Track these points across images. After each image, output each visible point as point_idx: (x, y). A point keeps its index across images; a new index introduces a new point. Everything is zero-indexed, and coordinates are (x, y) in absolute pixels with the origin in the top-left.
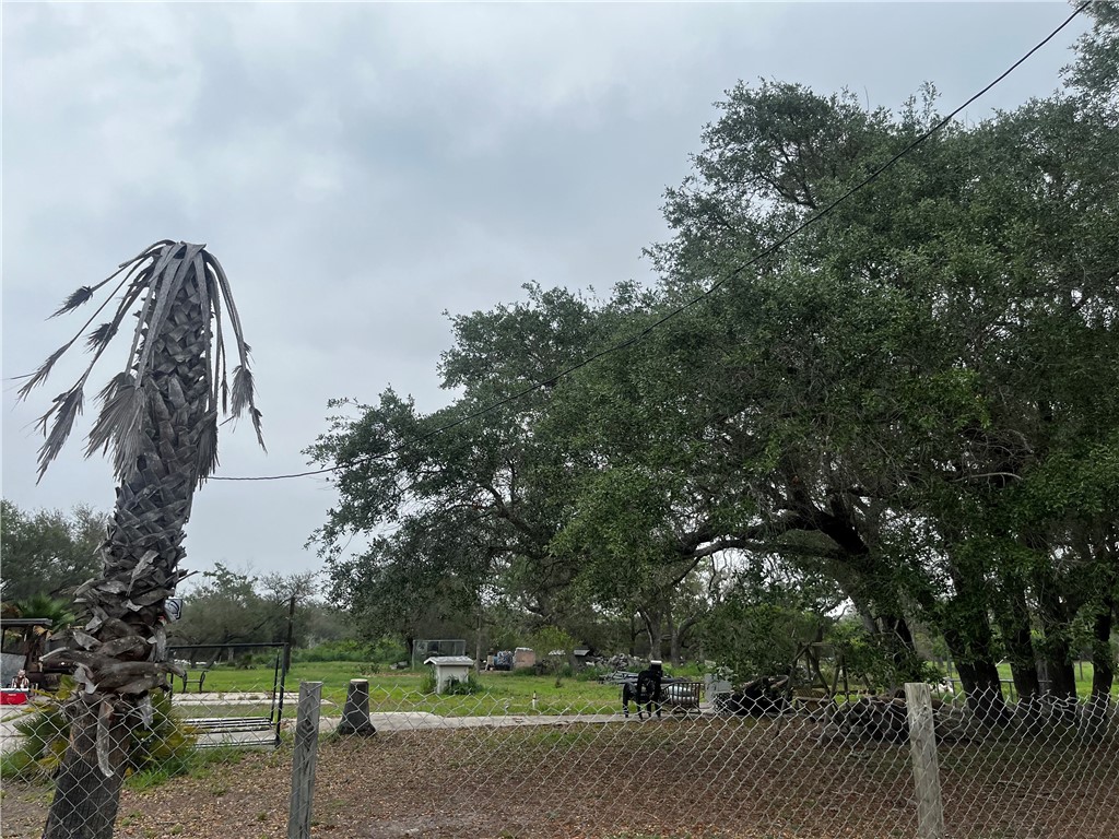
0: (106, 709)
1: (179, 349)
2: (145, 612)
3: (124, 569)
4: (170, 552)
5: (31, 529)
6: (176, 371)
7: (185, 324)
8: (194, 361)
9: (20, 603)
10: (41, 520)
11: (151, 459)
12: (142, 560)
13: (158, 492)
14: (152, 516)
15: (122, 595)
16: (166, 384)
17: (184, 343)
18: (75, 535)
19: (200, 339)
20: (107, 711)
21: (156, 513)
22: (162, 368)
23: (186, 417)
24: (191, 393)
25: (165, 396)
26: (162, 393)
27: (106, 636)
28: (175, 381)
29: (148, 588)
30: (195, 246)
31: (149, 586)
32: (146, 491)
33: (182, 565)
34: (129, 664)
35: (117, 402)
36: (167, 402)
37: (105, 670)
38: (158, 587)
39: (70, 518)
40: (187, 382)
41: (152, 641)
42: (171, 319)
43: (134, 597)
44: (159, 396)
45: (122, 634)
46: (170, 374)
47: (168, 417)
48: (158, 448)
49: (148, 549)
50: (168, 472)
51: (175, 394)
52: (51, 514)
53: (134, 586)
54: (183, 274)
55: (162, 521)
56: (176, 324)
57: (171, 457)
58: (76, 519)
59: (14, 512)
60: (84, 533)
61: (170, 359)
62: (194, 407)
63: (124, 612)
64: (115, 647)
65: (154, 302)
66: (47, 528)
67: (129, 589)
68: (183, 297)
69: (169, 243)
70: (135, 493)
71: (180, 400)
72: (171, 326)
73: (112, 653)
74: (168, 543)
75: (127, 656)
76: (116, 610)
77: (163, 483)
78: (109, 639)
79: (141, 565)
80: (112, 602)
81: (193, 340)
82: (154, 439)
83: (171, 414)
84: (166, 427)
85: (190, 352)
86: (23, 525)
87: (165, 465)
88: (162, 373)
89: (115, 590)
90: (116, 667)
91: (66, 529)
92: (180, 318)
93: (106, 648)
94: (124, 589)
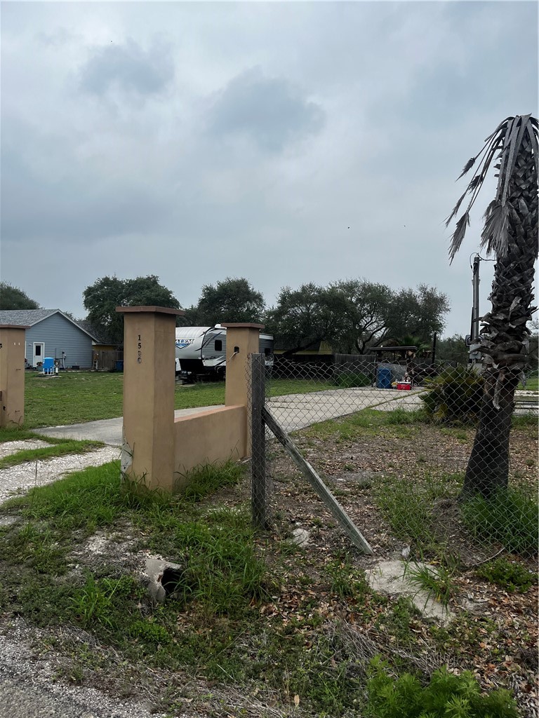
0: (502, 376)
1: (522, 182)
2: (517, 329)
3: (505, 307)
4: (528, 296)
5: (399, 299)
6: (522, 195)
7: (524, 165)
8: (531, 187)
9: (399, 339)
10: (403, 294)
11: (513, 247)
12: (514, 302)
13: (519, 265)
14: (516, 278)
15: (505, 321)
16: (518, 203)
17: (525, 178)
18: (420, 300)
19: (533, 173)
20: (502, 377)
21: (518, 277)
22: (514, 194)
23: (530, 221)
24: (531, 206)
25: (517, 210)
26: (516, 209)
27: (499, 341)
28: (522, 201)
29: (518, 317)
30: (526, 116)
31: (518, 315)
32: (512, 265)
33: (533, 304)
34: (512, 355)
35: (493, 216)
36: (519, 214)
37: (500, 358)
38: (523, 316)
39: (417, 292)
40: (528, 200)
41: (523, 343)
42: (517, 165)
43: (512, 321)
44: (514, 211)
45: (507, 340)
46: (519, 197)
47: (520, 222)
48: (516, 241)
49: (515, 296)
50: (522, 253)
51: (523, 208)
52: (407, 291)
53: (511, 315)
54: (521, 135)
55: (522, 281)
56: (519, 167)
57: (524, 244)
58: (419, 292)
59: (389, 291)
60: (425, 300)
61: (519, 189)
62: (534, 214)
63: (507, 329)
64: (504, 347)
65: (507, 157)
66: (406, 299)
67: (509, 317)
68: (522, 150)
69: (510, 118)
70: (506, 267)
71: (526, 211)
72: (517, 169)
73: (503, 349)
74: (526, 292)
75: (510, 351)
76: (502, 328)
77: (521, 260)
78: (501, 342)
79: (513, 305)
80: (500, 324)
81: (529, 174)
82: (513, 236)
83: (522, 221)
84: (519, 228)
85: (529, 181)
86: (394, 298)
87: (521, 250)
88: (514, 198)
89: (501, 318)
90: (506, 356)
91: (415, 297)
92: (522, 163)
93: (499, 347)
94: (506, 317)
